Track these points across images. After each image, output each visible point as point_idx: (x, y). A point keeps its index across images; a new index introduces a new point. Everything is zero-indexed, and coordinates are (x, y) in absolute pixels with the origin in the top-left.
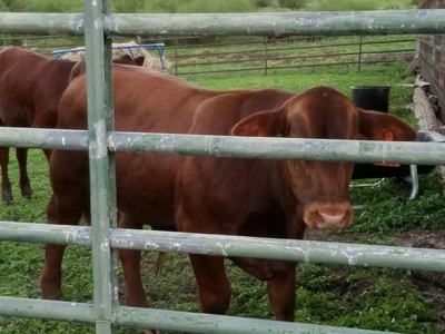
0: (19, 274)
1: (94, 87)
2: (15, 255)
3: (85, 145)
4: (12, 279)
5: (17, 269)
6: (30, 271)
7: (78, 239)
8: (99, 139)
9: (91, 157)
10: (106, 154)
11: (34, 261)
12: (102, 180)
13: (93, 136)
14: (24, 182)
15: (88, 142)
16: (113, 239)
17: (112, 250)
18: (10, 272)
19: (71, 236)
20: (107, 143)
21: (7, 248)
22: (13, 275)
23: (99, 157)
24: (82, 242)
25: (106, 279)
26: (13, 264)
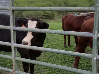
0: (68, 63)
1: (95, 23)
2: (67, 58)
3: (92, 36)
4: (67, 64)
5: (68, 61)
6: (71, 62)
7: (89, 57)
8: (96, 35)
9: (93, 39)
10: (97, 38)
11: (72, 60)
12: (96, 44)
13: (94, 34)
14: (69, 43)
15: (93, 35)
16: (97, 58)
17: (97, 60)
18: (67, 62)
19: (87, 56)
20: (98, 36)
21: (66, 57)
22: (67, 63)
23: (95, 39)
24: (90, 58)
25: (95, 66)
26: (67, 60)
